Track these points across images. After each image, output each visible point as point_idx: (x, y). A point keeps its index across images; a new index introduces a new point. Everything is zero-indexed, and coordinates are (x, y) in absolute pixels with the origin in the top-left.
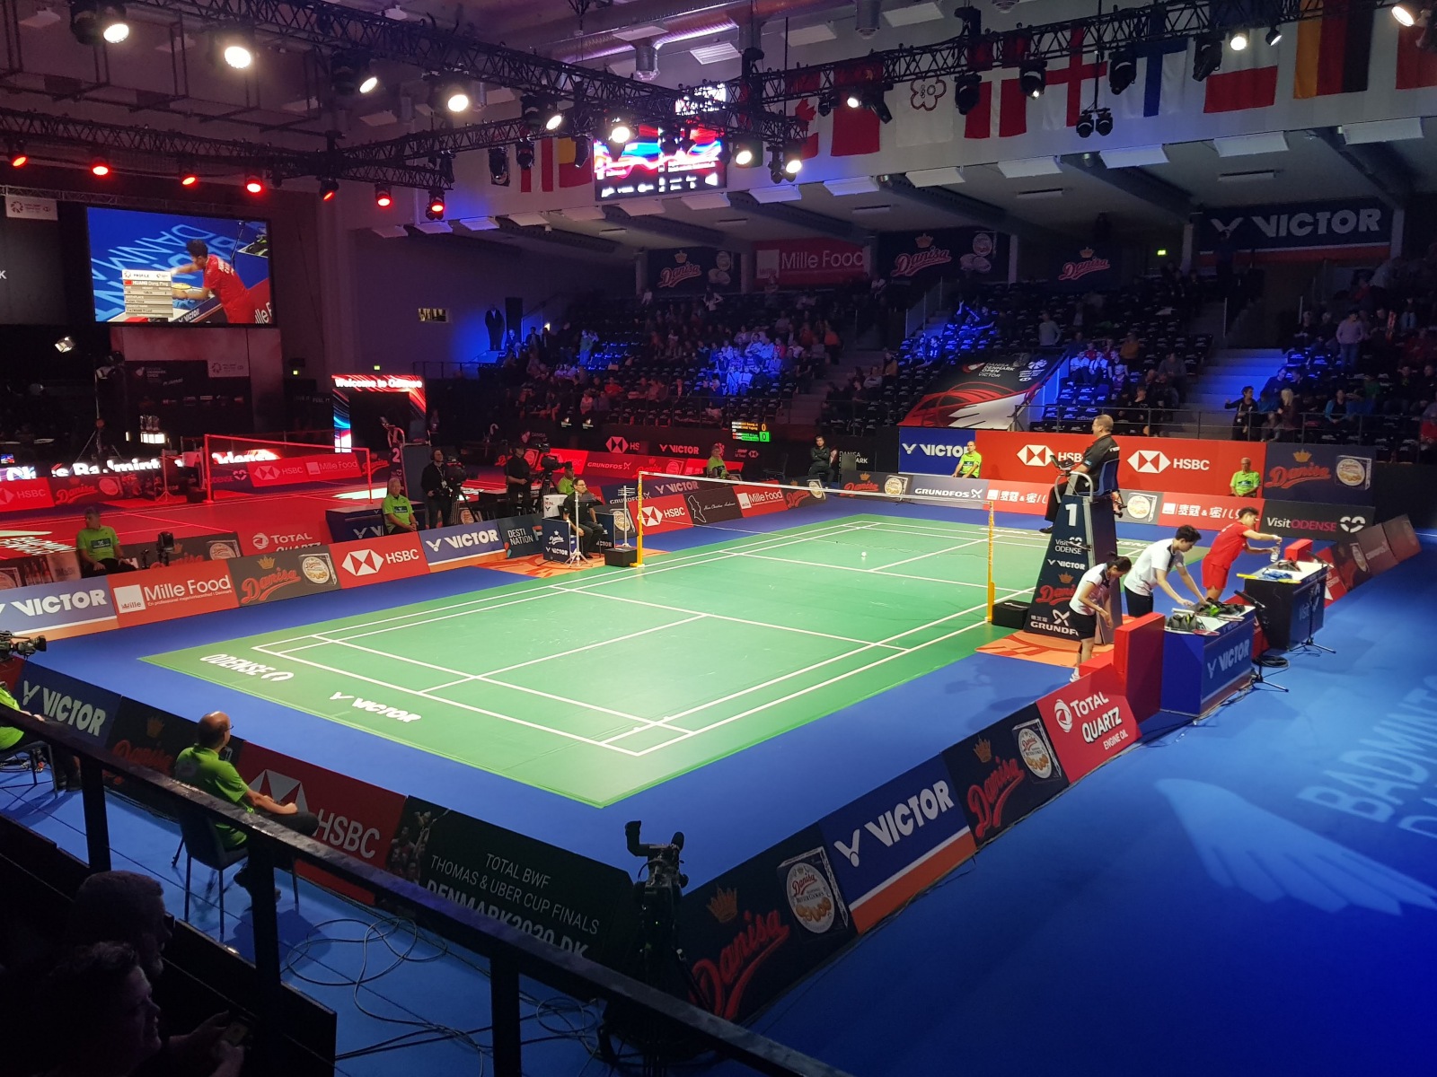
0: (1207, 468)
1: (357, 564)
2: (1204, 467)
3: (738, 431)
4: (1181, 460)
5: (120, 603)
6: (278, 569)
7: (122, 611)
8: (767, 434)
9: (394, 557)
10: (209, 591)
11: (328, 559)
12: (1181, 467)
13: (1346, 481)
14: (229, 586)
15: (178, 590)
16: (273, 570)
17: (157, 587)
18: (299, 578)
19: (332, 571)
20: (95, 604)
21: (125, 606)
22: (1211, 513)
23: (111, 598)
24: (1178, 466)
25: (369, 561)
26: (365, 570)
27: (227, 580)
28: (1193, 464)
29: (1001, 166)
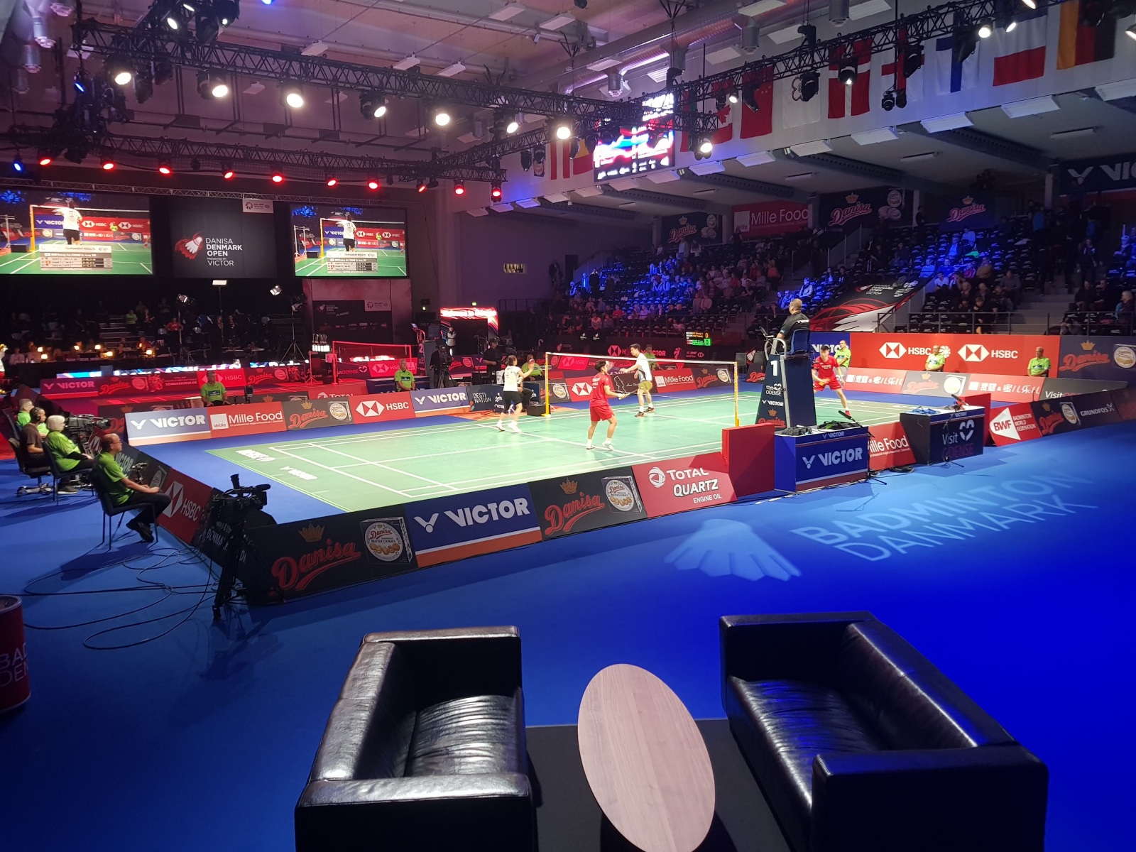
0: (1016, 357)
1: (366, 409)
2: (1014, 356)
3: (691, 338)
4: (997, 351)
5: (213, 423)
6: (314, 409)
7: (214, 428)
8: (709, 340)
9: (391, 407)
10: (269, 420)
11: (347, 406)
12: (997, 356)
13: (1121, 364)
14: (281, 418)
15: (249, 418)
16: (311, 410)
17: (236, 416)
18: (327, 416)
19: (349, 412)
20: (198, 423)
21: (216, 426)
22: (1004, 389)
23: (208, 420)
24: (995, 355)
25: (375, 408)
26: (371, 413)
27: (281, 414)
28: (1006, 354)
29: (856, 137)
